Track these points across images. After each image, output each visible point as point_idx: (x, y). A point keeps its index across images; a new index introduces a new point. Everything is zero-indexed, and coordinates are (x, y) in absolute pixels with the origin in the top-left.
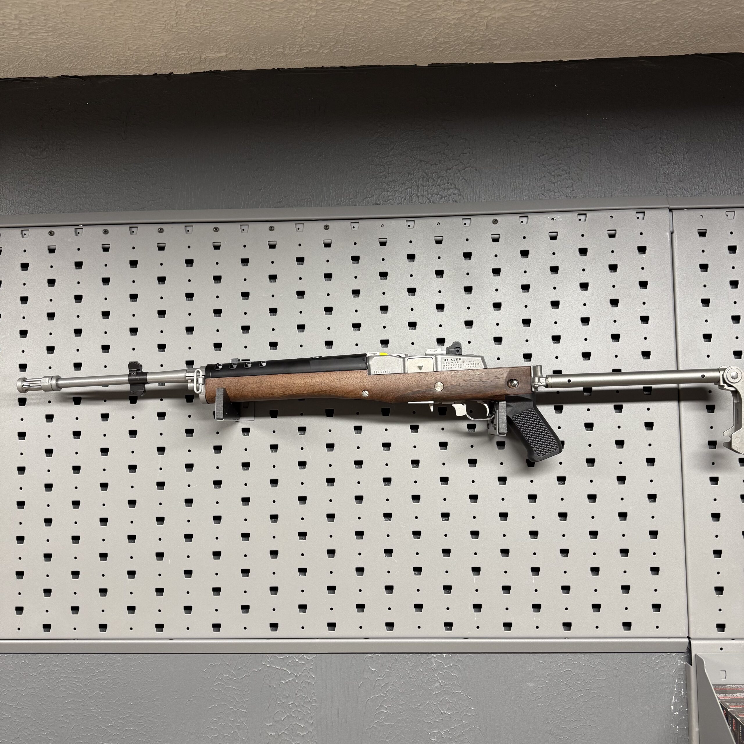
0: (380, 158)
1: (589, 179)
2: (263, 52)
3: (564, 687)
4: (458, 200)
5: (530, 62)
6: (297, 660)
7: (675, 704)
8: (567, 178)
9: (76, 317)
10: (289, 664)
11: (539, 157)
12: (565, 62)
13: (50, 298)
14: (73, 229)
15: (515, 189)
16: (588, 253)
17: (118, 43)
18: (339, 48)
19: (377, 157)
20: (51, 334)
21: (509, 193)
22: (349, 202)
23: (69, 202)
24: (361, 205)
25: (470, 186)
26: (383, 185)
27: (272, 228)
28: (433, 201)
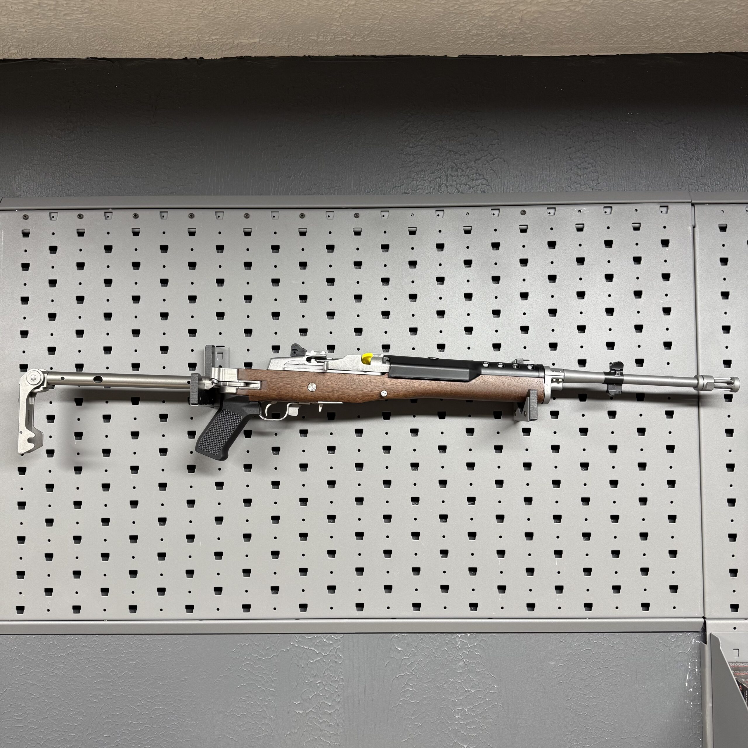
0: (410, 147)
1: (614, 172)
2: (296, 39)
3: (584, 665)
4: (486, 191)
5: (558, 56)
6: (325, 640)
7: (689, 681)
8: (593, 171)
9: (106, 300)
10: (317, 644)
11: (566, 150)
12: (592, 56)
13: (80, 282)
14: (102, 212)
15: (542, 181)
16: (613, 246)
17: (152, 26)
18: (372, 37)
19: (407, 146)
20: (80, 317)
21: (536, 184)
22: (378, 191)
23: (97, 185)
24: (391, 194)
25: (498, 177)
26: (412, 174)
27: (302, 215)
28: (461, 192)
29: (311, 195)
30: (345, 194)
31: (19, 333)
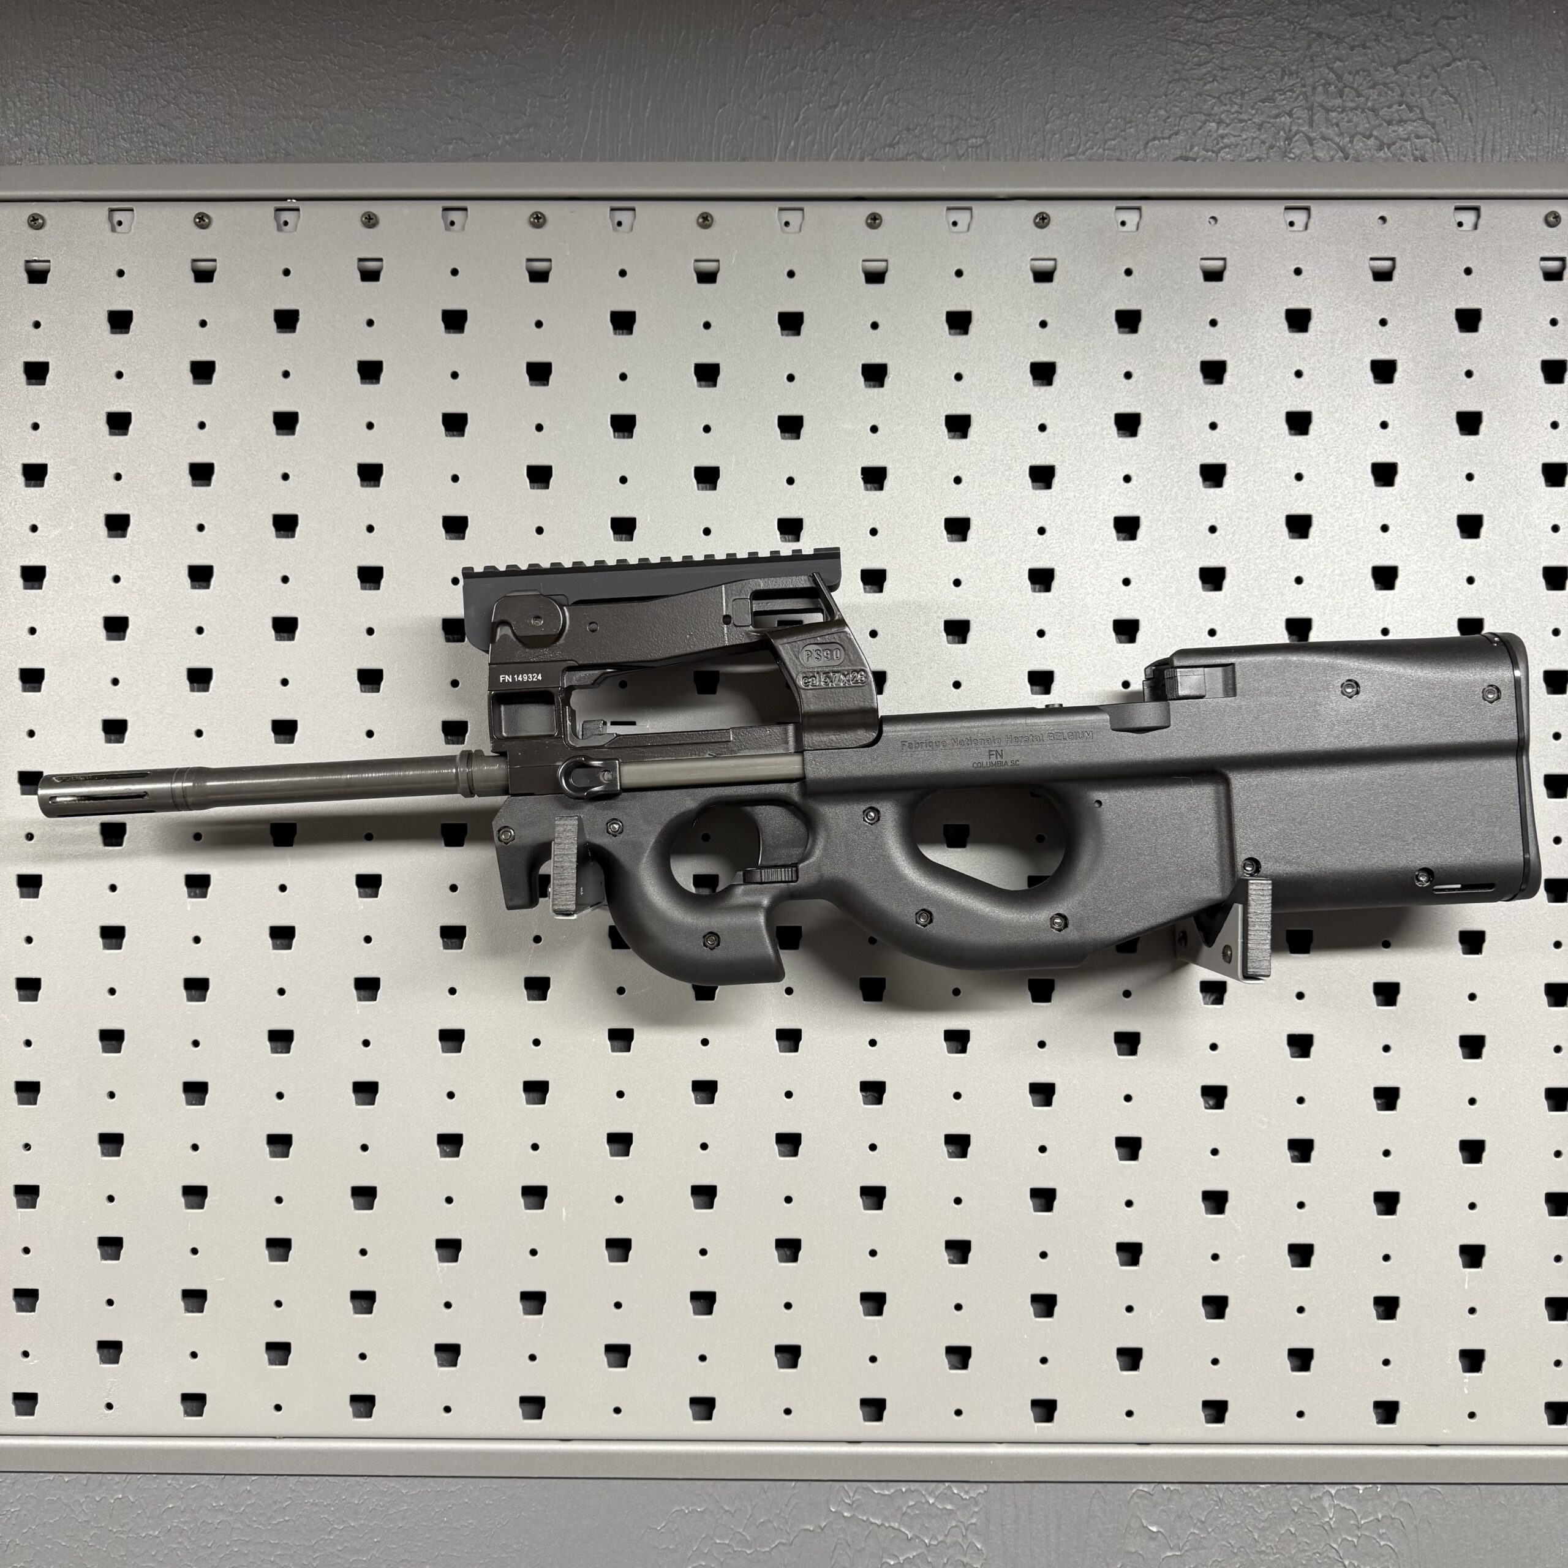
0: (1199, 21)
4: (1427, 156)
6: (931, 1501)
9: (279, 478)
10: (909, 1511)
13: (200, 419)
14: (270, 208)
19: (1190, 18)
20: (201, 528)
22: (1101, 150)
23: (252, 131)
24: (1140, 160)
25: (1466, 116)
26: (1206, 101)
27: (875, 219)
28: (1354, 157)
29: (898, 160)
30: (999, 159)
31: (18, 572)
